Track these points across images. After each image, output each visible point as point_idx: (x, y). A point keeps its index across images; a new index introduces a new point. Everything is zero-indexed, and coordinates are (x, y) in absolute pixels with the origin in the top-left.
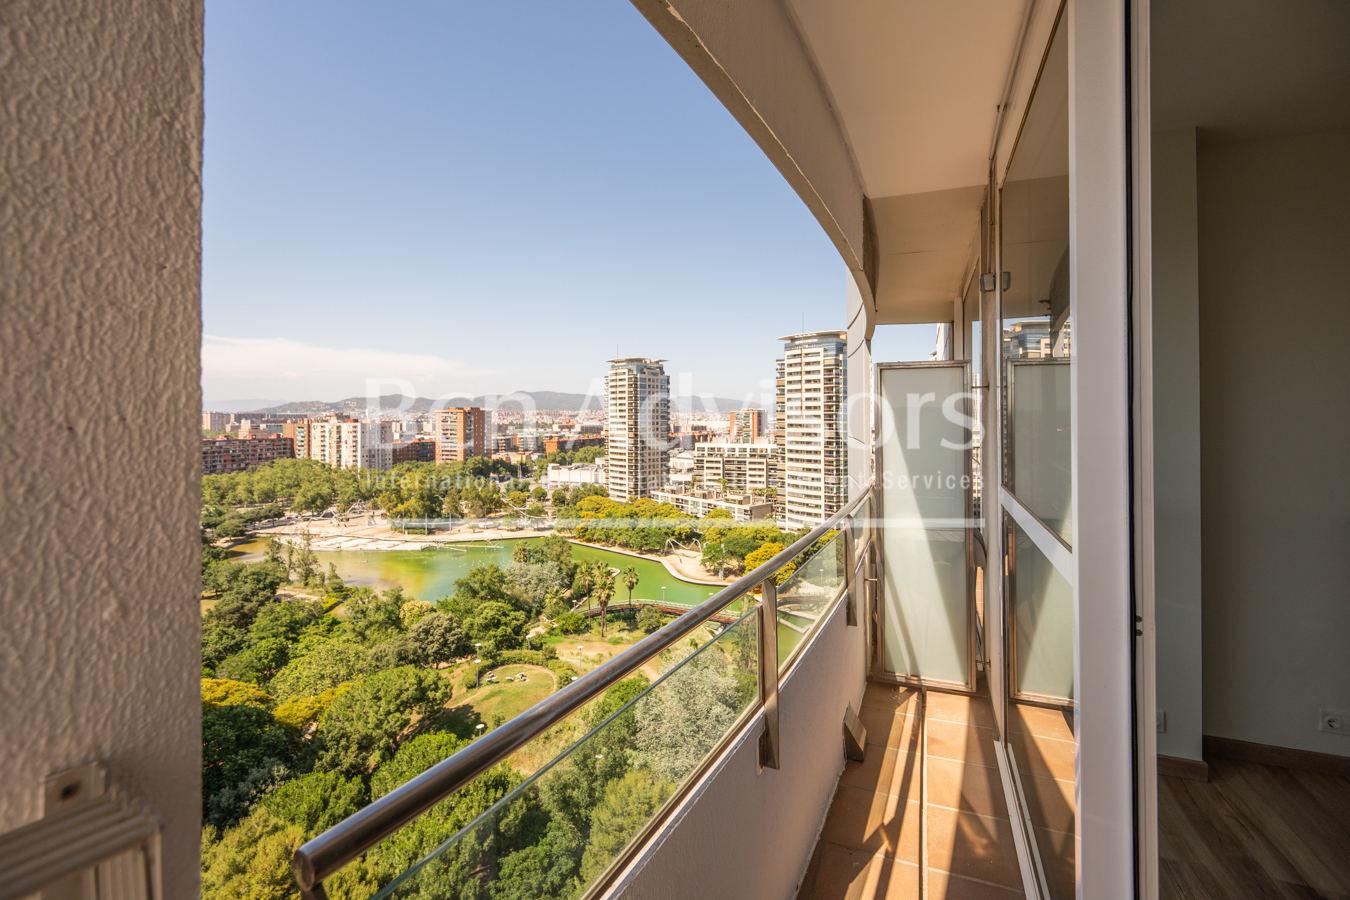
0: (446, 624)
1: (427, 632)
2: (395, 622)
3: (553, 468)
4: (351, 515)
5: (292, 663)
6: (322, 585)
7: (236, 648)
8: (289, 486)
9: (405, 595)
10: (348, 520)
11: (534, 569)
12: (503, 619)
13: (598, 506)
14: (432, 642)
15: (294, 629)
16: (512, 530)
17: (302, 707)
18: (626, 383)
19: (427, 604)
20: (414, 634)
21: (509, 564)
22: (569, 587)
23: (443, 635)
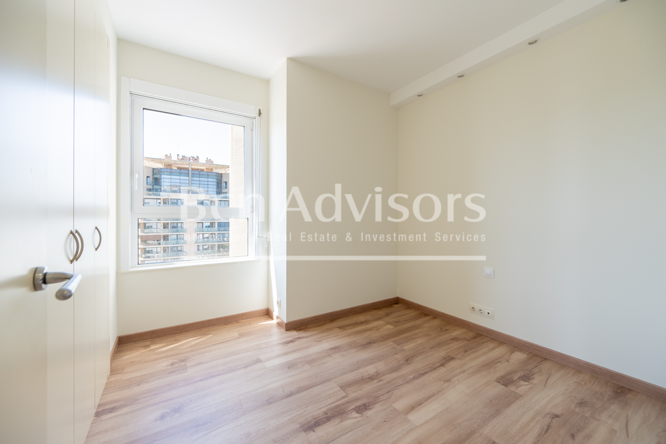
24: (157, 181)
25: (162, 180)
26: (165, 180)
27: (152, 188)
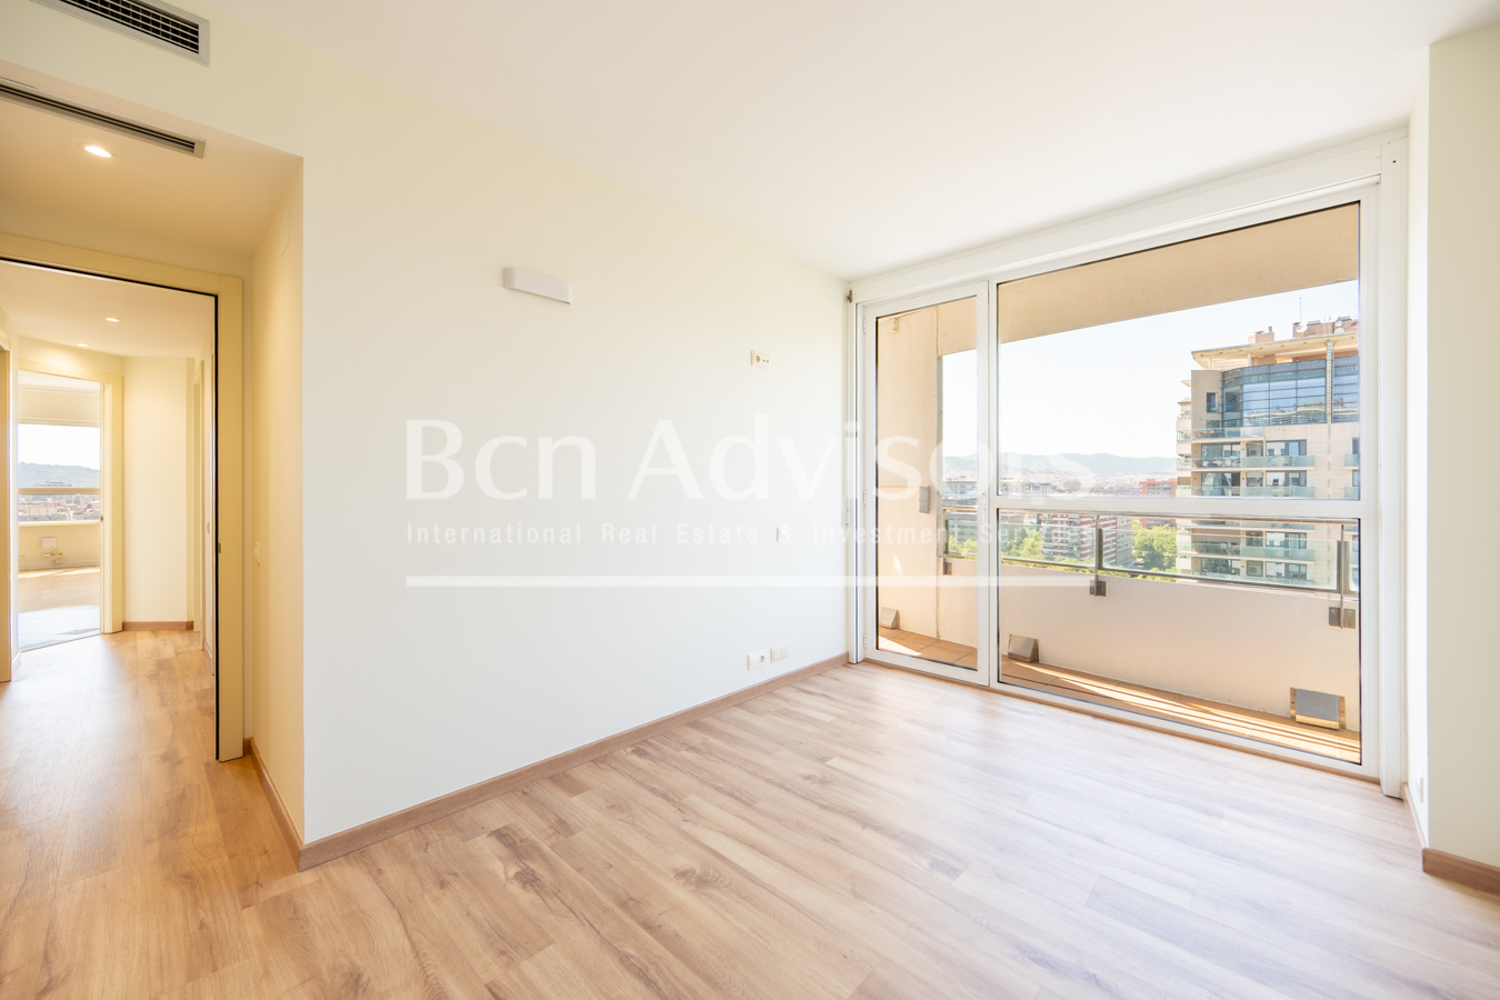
24: (1233, 402)
25: (1246, 397)
26: (1254, 396)
27: (1220, 419)
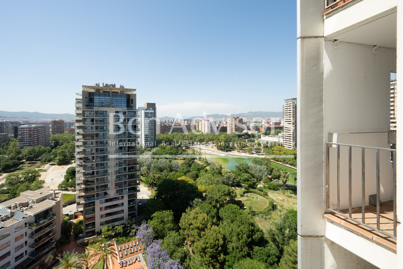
0: (234, 177)
1: (229, 178)
2: (220, 173)
3: (263, 136)
4: (208, 145)
5: (200, 178)
6: (203, 161)
7: (189, 171)
8: (195, 137)
9: (223, 167)
10: (207, 146)
11: (259, 167)
12: (250, 179)
13: (280, 150)
14: (230, 181)
15: (199, 170)
16: (250, 154)
17: (203, 188)
18: (292, 107)
19: (228, 170)
20: (226, 178)
21: (250, 164)
22: (270, 175)
23: (233, 180)
24: (91, 100)
26: (96, 99)
27: (88, 104)
